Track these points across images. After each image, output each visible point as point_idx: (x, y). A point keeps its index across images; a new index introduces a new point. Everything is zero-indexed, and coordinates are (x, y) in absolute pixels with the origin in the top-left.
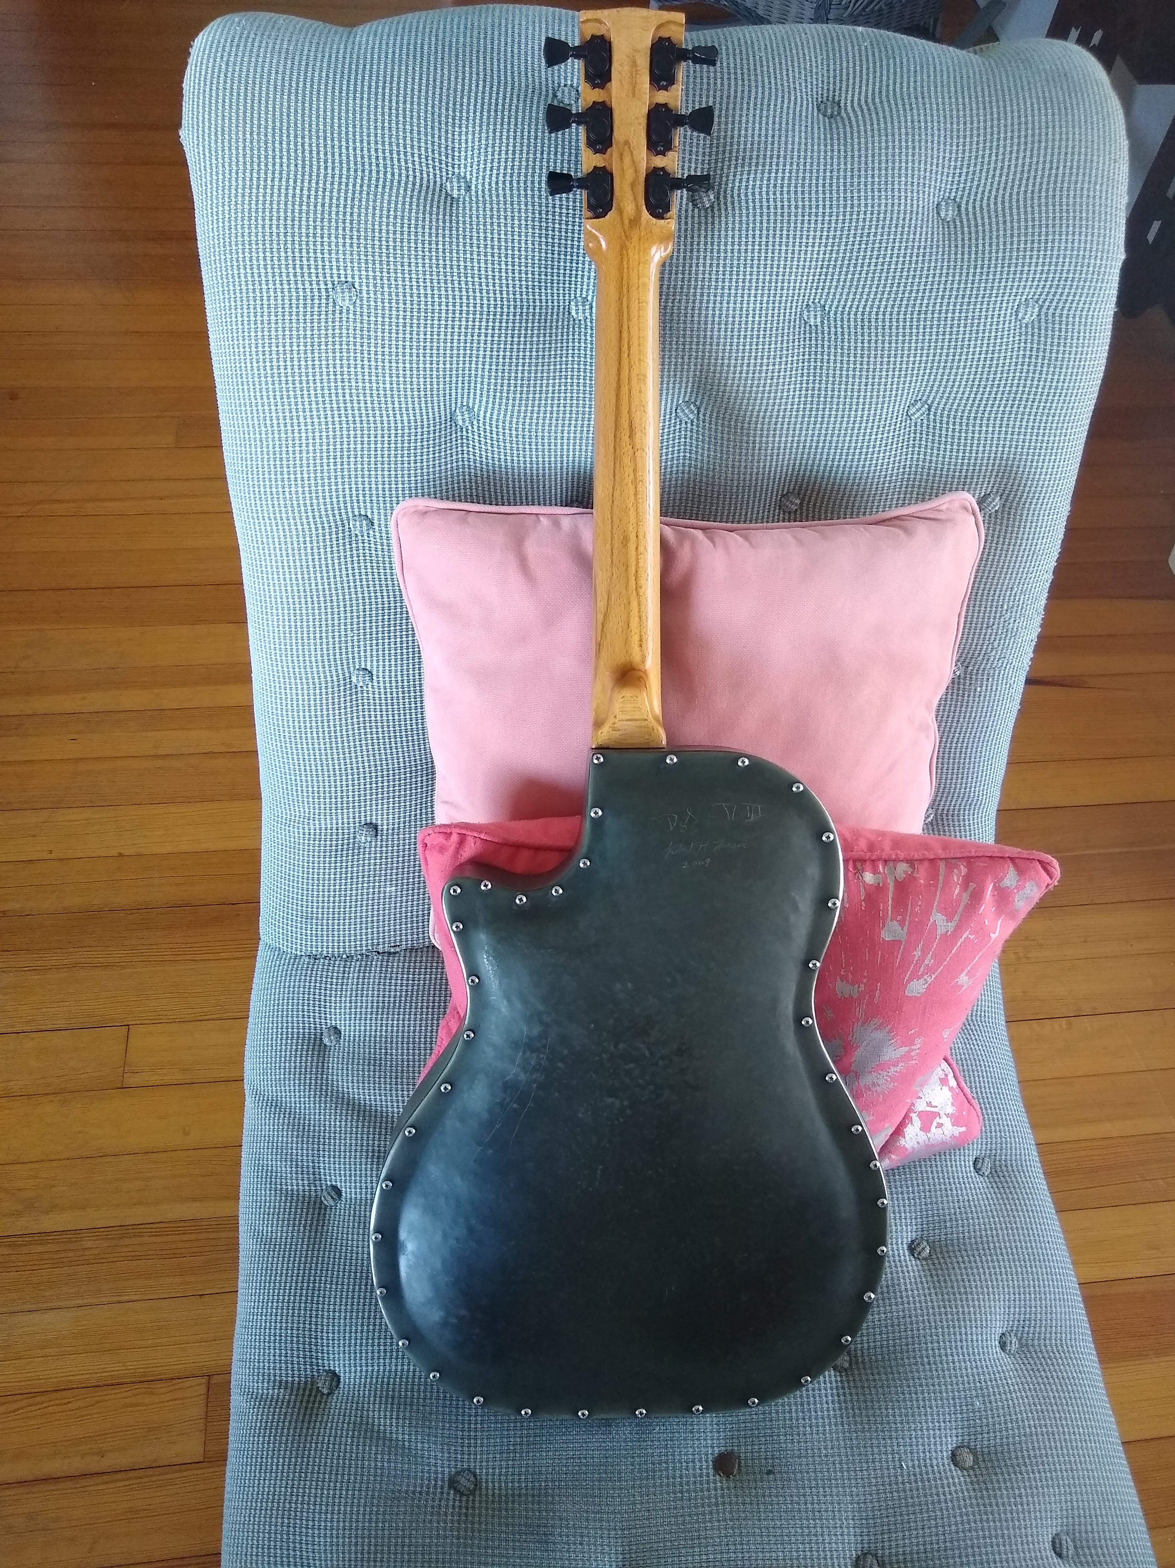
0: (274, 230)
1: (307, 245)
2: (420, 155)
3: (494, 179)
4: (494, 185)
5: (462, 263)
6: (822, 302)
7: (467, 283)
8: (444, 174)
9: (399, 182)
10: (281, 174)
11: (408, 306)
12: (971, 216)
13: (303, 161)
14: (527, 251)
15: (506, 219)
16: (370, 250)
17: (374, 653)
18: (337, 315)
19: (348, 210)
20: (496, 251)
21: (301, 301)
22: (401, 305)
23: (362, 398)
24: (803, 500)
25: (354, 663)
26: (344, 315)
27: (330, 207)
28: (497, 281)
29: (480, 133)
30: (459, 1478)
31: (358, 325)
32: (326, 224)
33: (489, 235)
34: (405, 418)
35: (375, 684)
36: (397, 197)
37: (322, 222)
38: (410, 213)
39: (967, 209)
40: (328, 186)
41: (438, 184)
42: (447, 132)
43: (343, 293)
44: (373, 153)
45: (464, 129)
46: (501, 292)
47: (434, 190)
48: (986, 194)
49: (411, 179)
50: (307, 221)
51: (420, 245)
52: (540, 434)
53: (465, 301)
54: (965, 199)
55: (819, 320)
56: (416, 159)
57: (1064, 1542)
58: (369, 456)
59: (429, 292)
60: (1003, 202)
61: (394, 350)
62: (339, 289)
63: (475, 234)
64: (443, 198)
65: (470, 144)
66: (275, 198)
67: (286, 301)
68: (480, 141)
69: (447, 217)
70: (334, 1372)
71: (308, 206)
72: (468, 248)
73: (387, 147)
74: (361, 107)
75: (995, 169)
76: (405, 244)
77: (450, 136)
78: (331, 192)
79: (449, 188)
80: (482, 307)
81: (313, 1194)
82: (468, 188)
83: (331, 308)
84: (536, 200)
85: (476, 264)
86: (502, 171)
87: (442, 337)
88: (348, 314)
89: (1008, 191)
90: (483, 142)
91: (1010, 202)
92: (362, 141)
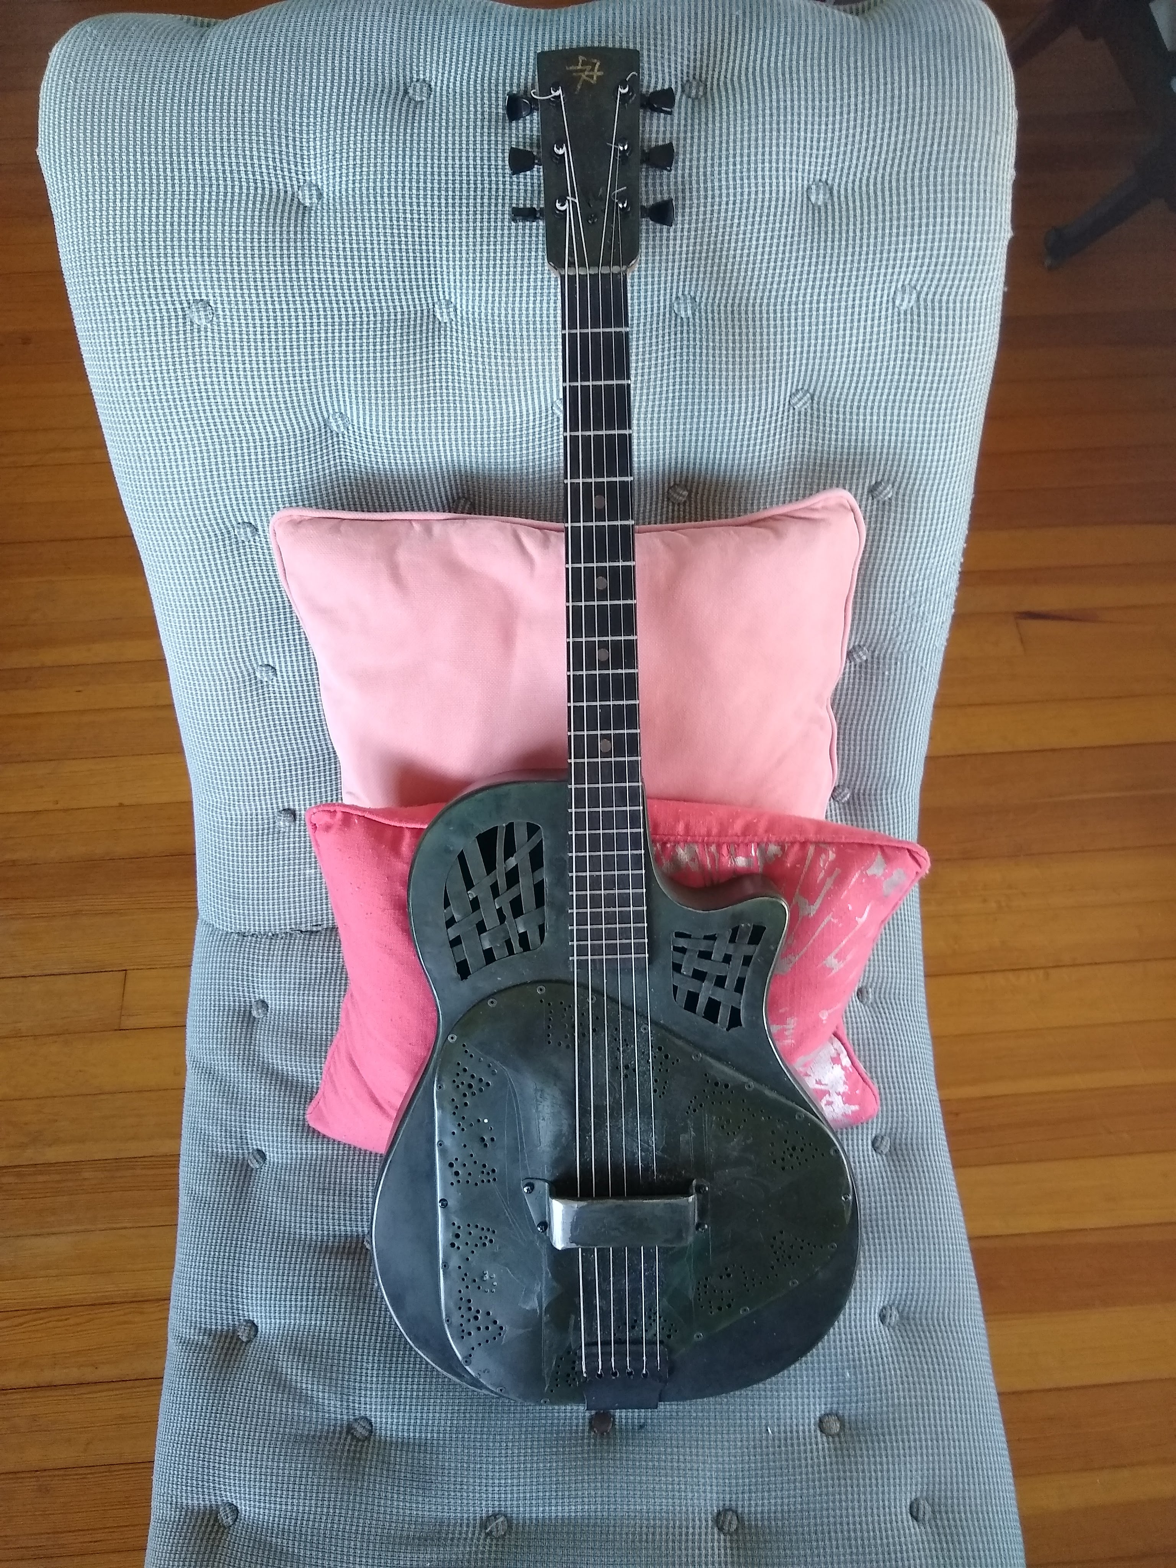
0: (126, 252)
1: (159, 266)
2: (267, 166)
3: (344, 186)
4: (344, 193)
5: (316, 275)
6: (692, 294)
7: (322, 295)
8: (295, 183)
9: (248, 195)
10: (129, 194)
11: (265, 321)
12: (843, 199)
13: (151, 180)
14: (380, 259)
15: (357, 228)
16: (221, 267)
17: (275, 650)
18: (196, 334)
19: (197, 228)
20: (349, 261)
21: (159, 322)
22: (257, 321)
23: (229, 413)
24: (690, 492)
25: (256, 660)
26: (203, 333)
27: (179, 225)
28: (353, 291)
29: (327, 140)
30: (355, 1425)
31: (217, 343)
32: (176, 243)
33: (341, 245)
34: (276, 429)
35: (280, 679)
36: (246, 211)
37: (172, 241)
38: (260, 227)
39: (839, 192)
40: (176, 204)
41: (290, 193)
42: (294, 140)
43: (198, 312)
44: (220, 167)
45: (312, 136)
46: (359, 302)
47: (285, 200)
48: (858, 175)
49: (260, 191)
50: (158, 241)
51: (271, 260)
52: (414, 437)
53: (322, 313)
54: (837, 181)
55: (689, 312)
56: (264, 170)
57: (921, 1507)
58: (244, 468)
59: (284, 306)
60: (875, 184)
61: (255, 366)
62: (193, 307)
63: (327, 245)
64: (294, 208)
65: (318, 151)
66: (125, 220)
67: (144, 323)
68: (328, 147)
69: (299, 229)
70: (253, 1322)
71: (157, 225)
72: (321, 260)
73: (234, 160)
74: (207, 120)
75: (866, 149)
76: (257, 260)
77: (298, 143)
78: (180, 210)
79: (300, 197)
80: (340, 318)
81: (240, 1156)
82: (320, 196)
83: (188, 328)
84: (387, 206)
85: (330, 276)
86: (351, 178)
87: (302, 350)
88: (206, 332)
89: (881, 171)
90: (331, 148)
91: (883, 183)
92: (208, 155)
